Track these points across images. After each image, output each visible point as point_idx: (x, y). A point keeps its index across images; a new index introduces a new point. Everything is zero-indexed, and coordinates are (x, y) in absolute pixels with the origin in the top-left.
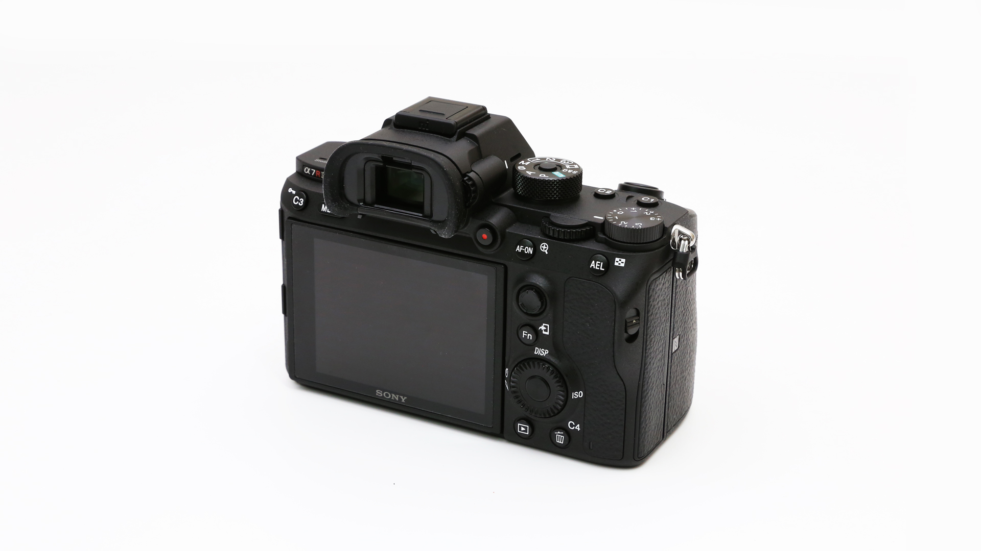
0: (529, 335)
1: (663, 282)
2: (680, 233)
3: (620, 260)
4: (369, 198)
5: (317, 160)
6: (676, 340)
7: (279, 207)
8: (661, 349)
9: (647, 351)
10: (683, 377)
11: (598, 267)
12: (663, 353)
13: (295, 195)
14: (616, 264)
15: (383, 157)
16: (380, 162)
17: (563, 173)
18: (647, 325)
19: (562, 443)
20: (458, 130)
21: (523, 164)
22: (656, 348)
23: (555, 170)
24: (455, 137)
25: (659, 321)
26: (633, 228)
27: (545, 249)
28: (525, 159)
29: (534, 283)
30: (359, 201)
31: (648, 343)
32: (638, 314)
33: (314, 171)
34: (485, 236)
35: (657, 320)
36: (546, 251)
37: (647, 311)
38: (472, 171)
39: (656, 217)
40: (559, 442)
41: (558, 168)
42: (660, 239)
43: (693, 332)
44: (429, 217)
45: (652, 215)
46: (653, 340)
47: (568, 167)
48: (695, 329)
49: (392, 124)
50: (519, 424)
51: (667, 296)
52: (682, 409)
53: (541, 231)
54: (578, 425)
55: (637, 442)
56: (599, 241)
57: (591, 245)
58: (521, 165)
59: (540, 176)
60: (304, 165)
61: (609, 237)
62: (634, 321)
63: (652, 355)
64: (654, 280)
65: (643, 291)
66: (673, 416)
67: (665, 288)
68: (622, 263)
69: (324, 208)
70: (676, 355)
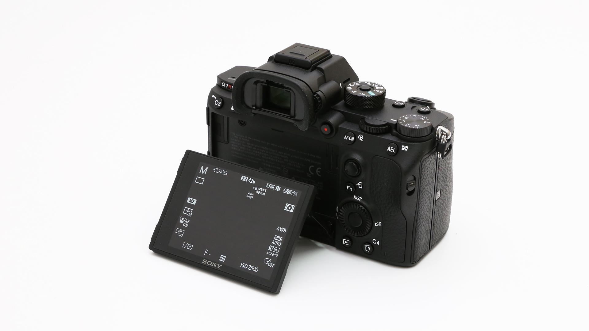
0: (350, 188)
1: (430, 160)
2: (442, 131)
3: (405, 147)
4: (259, 104)
5: (230, 78)
6: (439, 193)
7: (207, 106)
8: (428, 199)
9: (420, 200)
10: (442, 214)
11: (392, 150)
12: (430, 201)
13: (216, 99)
14: (403, 149)
15: (267, 81)
16: (265, 83)
17: (374, 92)
18: (420, 185)
20: (312, 66)
21: (350, 85)
22: (425, 198)
23: (369, 90)
24: (310, 69)
25: (428, 182)
26: (413, 128)
27: (361, 138)
28: (352, 82)
29: (354, 158)
30: (253, 106)
31: (420, 196)
32: (415, 179)
33: (228, 85)
34: (326, 129)
35: (427, 182)
36: (362, 140)
37: (420, 177)
38: (319, 91)
39: (427, 121)
41: (372, 89)
42: (429, 134)
43: (450, 187)
44: (293, 117)
45: (425, 120)
46: (424, 194)
47: (377, 88)
48: (451, 186)
49: (273, 60)
50: (344, 239)
51: (433, 168)
52: (441, 233)
53: (360, 127)
54: (379, 242)
55: (413, 253)
56: (393, 135)
57: (389, 137)
58: (349, 86)
59: (360, 94)
60: (222, 81)
61: (399, 133)
62: (412, 183)
63: (423, 202)
64: (425, 159)
65: (418, 166)
66: (436, 237)
67: (432, 163)
68: (406, 148)
69: (232, 108)
70: (438, 201)
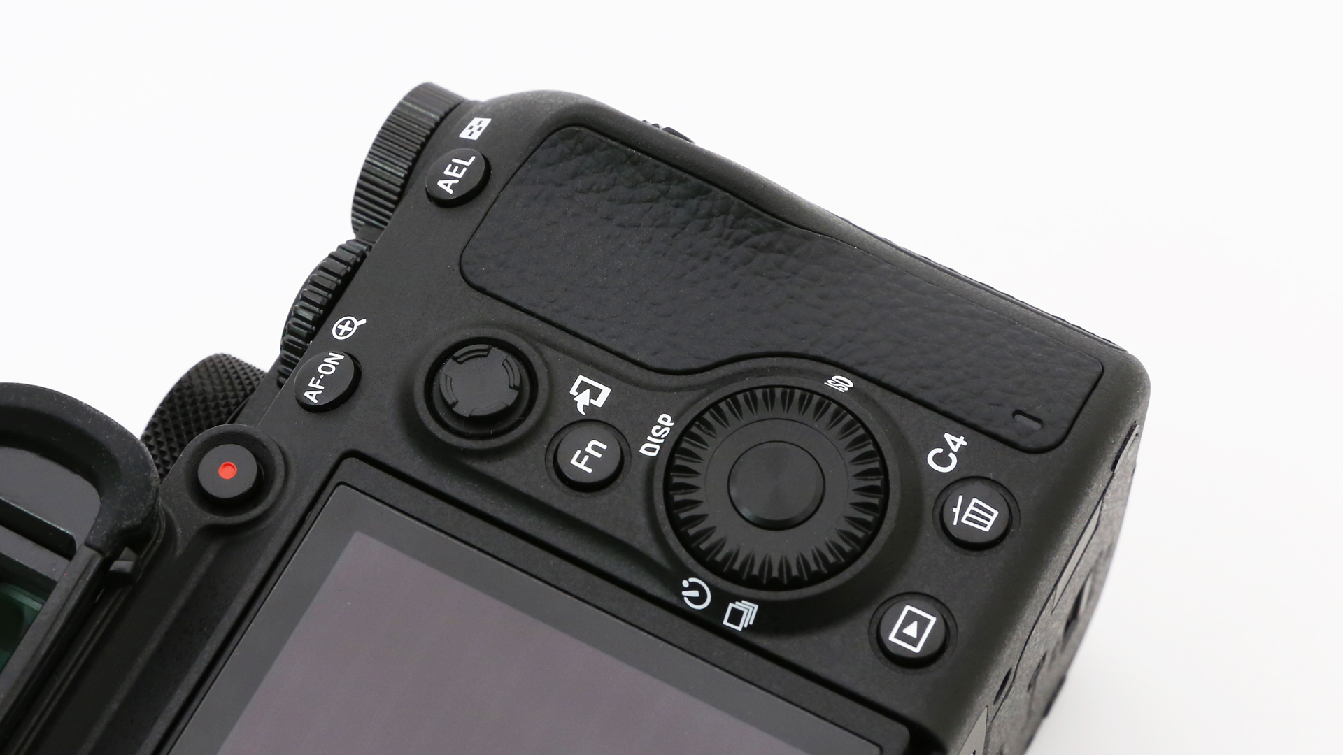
19: (996, 513)
40: (990, 524)
